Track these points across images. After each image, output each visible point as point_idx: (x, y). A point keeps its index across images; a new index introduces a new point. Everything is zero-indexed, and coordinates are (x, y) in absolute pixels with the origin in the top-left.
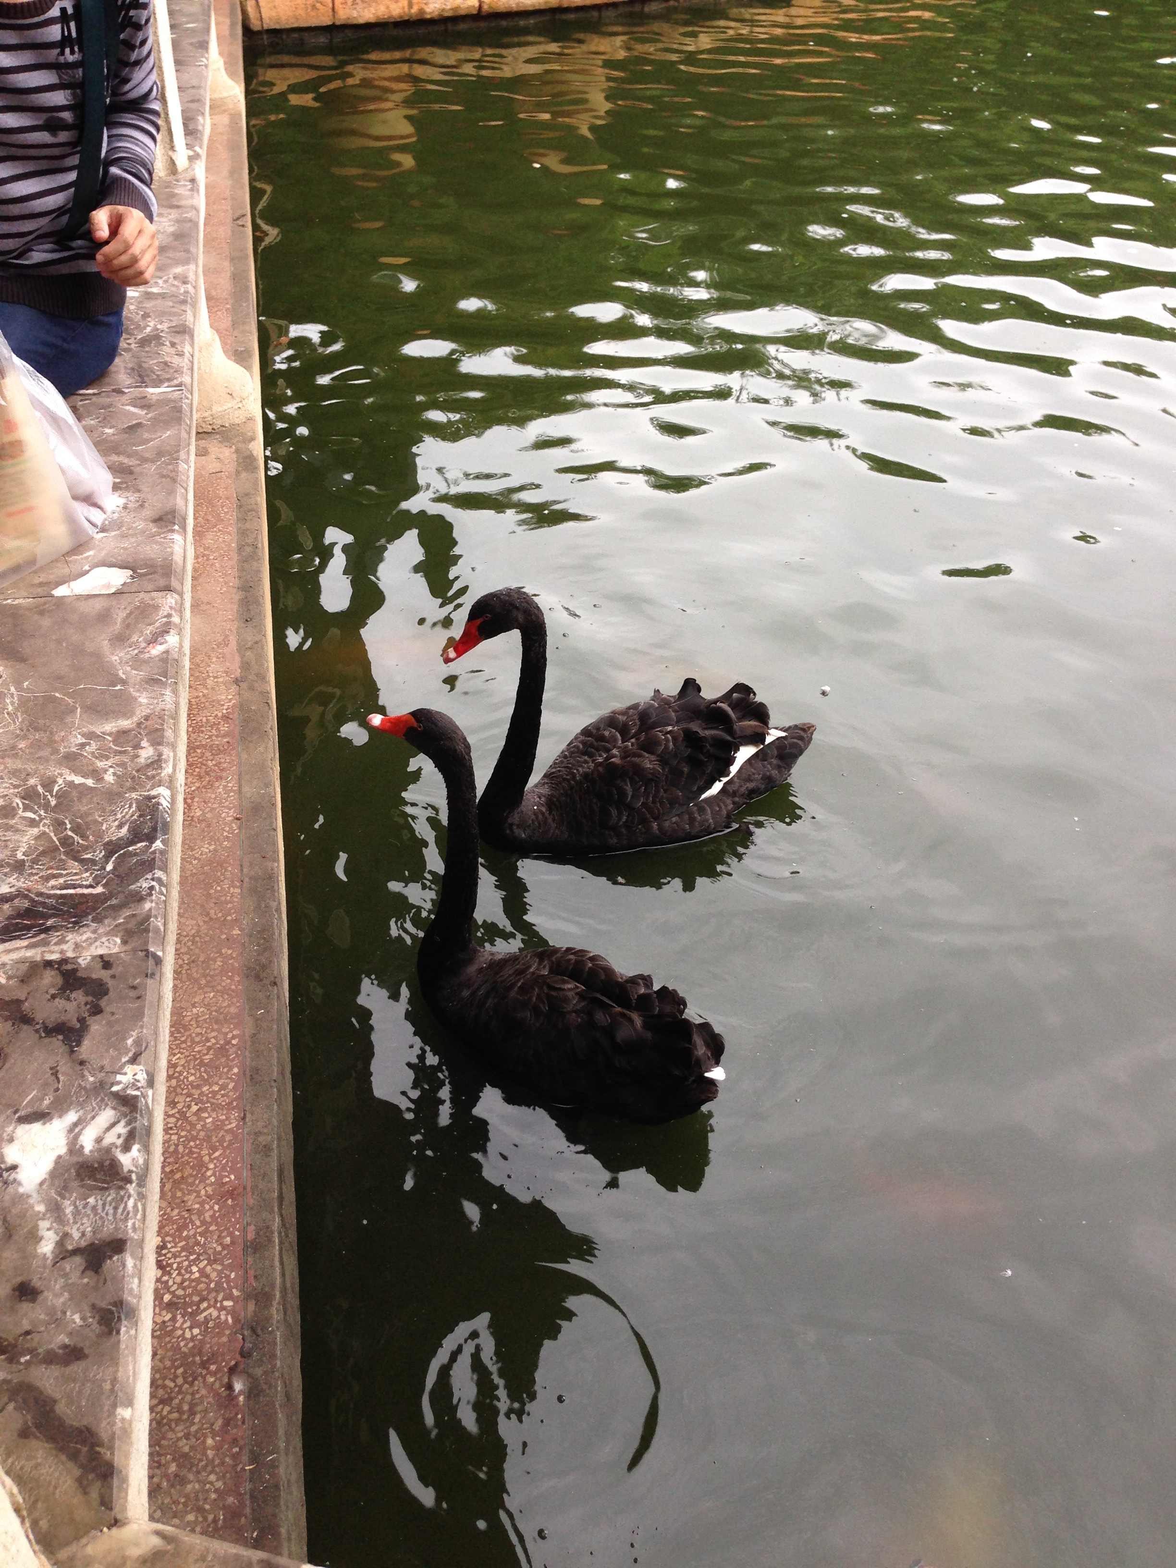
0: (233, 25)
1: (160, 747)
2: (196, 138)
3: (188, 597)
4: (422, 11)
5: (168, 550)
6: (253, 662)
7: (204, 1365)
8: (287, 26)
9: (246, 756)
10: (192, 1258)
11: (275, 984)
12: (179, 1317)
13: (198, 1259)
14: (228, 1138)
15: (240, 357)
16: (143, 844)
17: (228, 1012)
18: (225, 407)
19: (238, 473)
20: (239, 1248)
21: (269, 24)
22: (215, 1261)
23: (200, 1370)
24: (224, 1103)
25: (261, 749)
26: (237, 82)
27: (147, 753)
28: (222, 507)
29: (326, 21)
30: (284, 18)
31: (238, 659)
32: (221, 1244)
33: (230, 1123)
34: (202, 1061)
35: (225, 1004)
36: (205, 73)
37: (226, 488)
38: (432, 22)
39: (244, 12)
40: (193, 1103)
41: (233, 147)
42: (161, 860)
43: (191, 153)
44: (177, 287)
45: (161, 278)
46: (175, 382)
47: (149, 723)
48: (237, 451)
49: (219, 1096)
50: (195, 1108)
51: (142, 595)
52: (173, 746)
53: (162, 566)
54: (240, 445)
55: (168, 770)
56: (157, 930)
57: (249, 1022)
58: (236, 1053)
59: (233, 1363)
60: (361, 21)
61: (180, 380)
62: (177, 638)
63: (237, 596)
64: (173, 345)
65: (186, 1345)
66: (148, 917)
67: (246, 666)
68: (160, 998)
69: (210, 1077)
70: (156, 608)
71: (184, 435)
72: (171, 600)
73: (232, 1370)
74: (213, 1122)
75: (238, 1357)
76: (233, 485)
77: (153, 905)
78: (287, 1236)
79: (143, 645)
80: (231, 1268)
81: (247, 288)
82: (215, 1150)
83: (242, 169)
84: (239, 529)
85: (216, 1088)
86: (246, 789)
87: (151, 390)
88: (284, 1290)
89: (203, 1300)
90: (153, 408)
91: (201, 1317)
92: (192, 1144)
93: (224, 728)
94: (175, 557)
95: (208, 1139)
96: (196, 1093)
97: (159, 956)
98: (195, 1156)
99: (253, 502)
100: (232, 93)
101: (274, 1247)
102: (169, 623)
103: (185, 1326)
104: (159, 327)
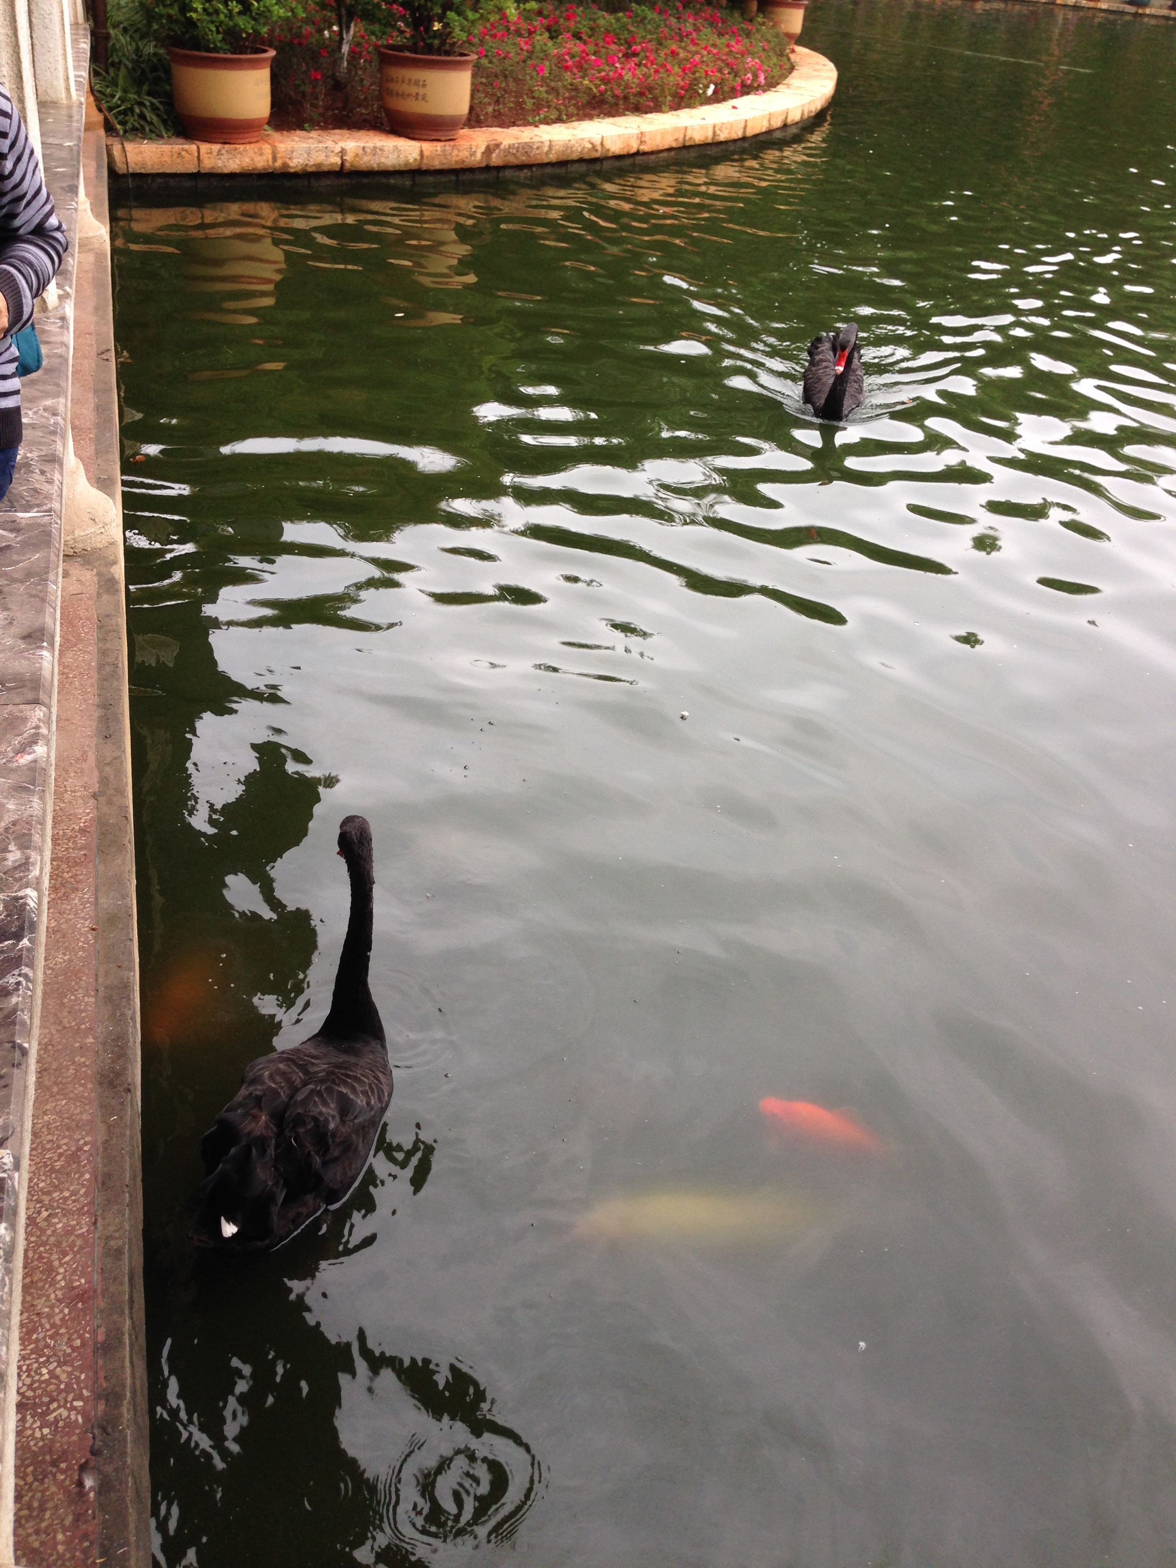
0: (99, 167)
1: (28, 851)
2: (66, 279)
3: (54, 710)
4: (285, 165)
5: (37, 665)
6: (112, 777)
7: (55, 1463)
8: (152, 171)
9: (104, 869)
10: (41, 1360)
11: (129, 1090)
12: (28, 1417)
13: (48, 1361)
14: (79, 1242)
15: (102, 484)
16: (11, 942)
17: (81, 1119)
18: (87, 532)
19: (99, 595)
20: (89, 1350)
21: (134, 168)
22: (65, 1363)
23: (50, 1468)
24: (74, 1209)
25: (119, 861)
26: (103, 223)
27: (14, 856)
28: (83, 627)
29: (192, 168)
30: (149, 164)
31: (96, 774)
32: (71, 1346)
33: (81, 1229)
34: (53, 1167)
35: (77, 1112)
36: (74, 216)
37: (87, 610)
38: (295, 175)
39: (110, 155)
40: (43, 1209)
41: (98, 284)
42: (28, 957)
43: (61, 292)
44: (47, 418)
45: (31, 409)
46: (45, 508)
47: (17, 827)
48: (99, 574)
49: (69, 1202)
50: (45, 1214)
51: (10, 707)
52: (41, 851)
53: (31, 681)
54: (104, 569)
55: (36, 872)
56: (23, 1023)
57: (102, 1128)
58: (88, 1159)
59: (83, 1460)
60: (226, 171)
61: (49, 505)
62: (45, 748)
63: (97, 714)
64: (43, 472)
65: (35, 1445)
66: (14, 1011)
67: (104, 781)
68: (26, 1087)
69: (61, 1183)
70: (25, 720)
71: (53, 558)
72: (39, 712)
73: (83, 1468)
74: (63, 1228)
75: (89, 1455)
76: (93, 607)
77: (20, 999)
78: (136, 1338)
79: (11, 754)
80: (82, 1369)
81: (110, 420)
82: (65, 1254)
83: (108, 306)
84: (99, 649)
85: (66, 1194)
86: (102, 900)
87: (20, 515)
88: (134, 1391)
89: (53, 1400)
90: (21, 532)
91: (51, 1417)
92: (42, 1249)
93: (81, 841)
94: (43, 672)
95: (58, 1244)
96: (46, 1199)
97: (25, 1048)
98: (44, 1260)
99: (114, 623)
100: (97, 233)
101: (124, 1348)
102: (37, 734)
103: (35, 1426)
104: (29, 455)
